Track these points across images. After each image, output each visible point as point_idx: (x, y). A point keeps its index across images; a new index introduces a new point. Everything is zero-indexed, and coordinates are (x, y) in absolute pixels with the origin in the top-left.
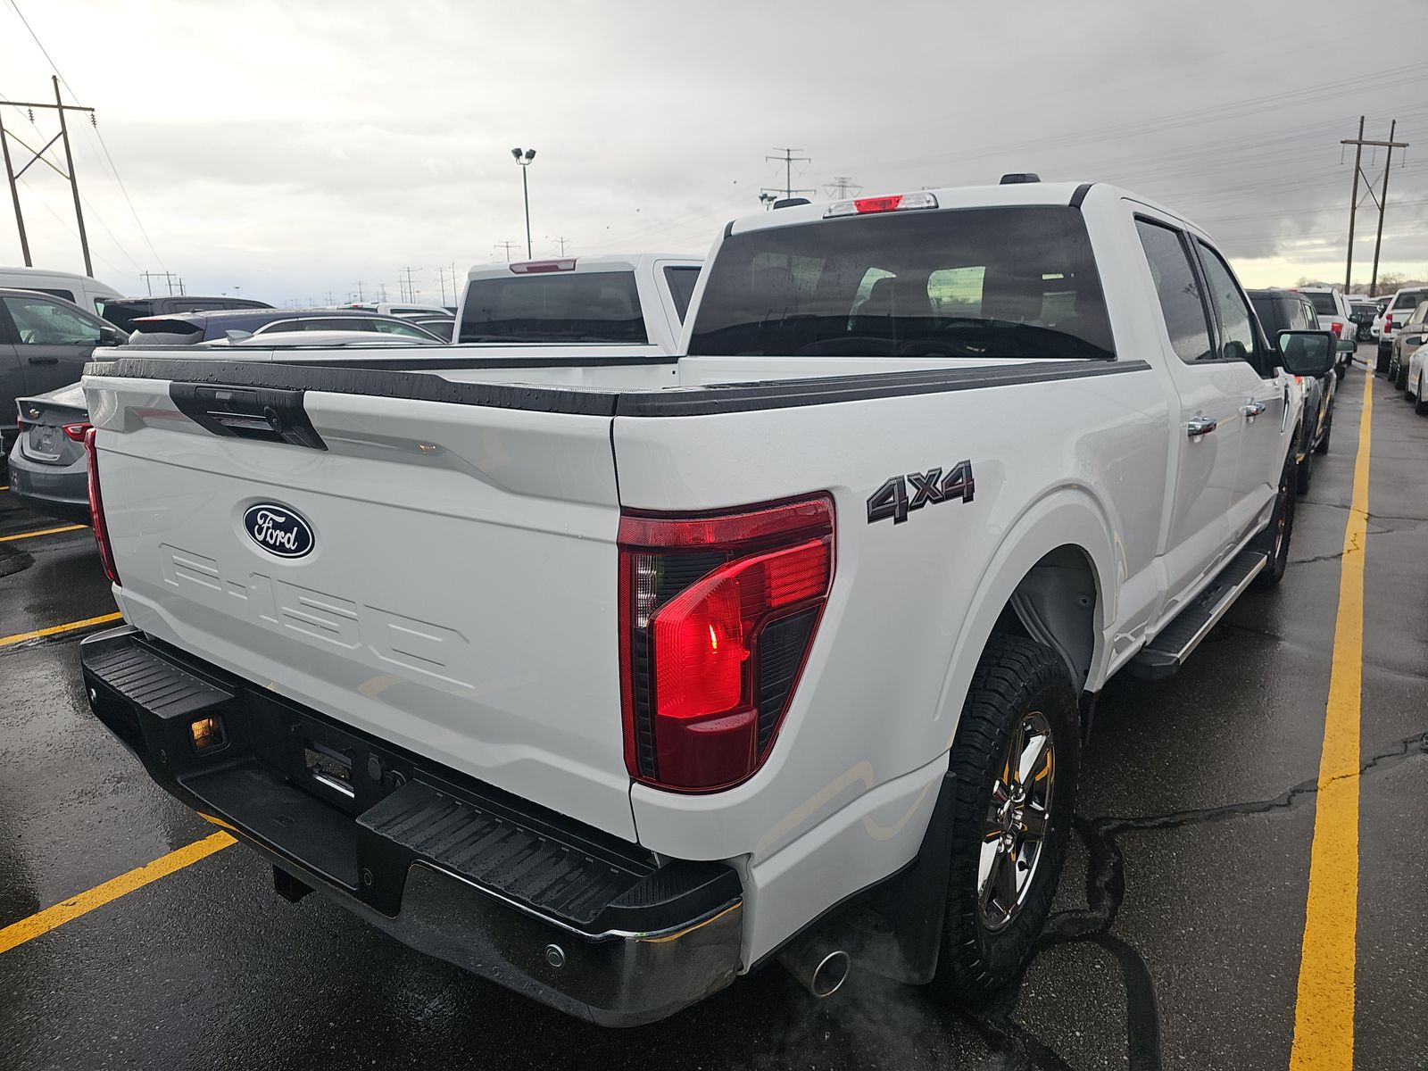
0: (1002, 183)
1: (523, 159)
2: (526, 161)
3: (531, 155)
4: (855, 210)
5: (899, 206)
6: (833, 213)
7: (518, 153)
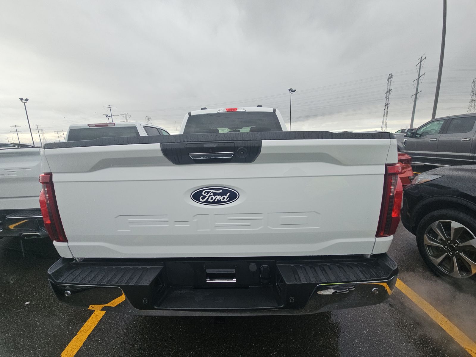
0: (257, 107)
1: (24, 101)
2: (25, 102)
3: (27, 100)
4: (226, 111)
5: (237, 110)
6: (220, 111)
7: (21, 99)
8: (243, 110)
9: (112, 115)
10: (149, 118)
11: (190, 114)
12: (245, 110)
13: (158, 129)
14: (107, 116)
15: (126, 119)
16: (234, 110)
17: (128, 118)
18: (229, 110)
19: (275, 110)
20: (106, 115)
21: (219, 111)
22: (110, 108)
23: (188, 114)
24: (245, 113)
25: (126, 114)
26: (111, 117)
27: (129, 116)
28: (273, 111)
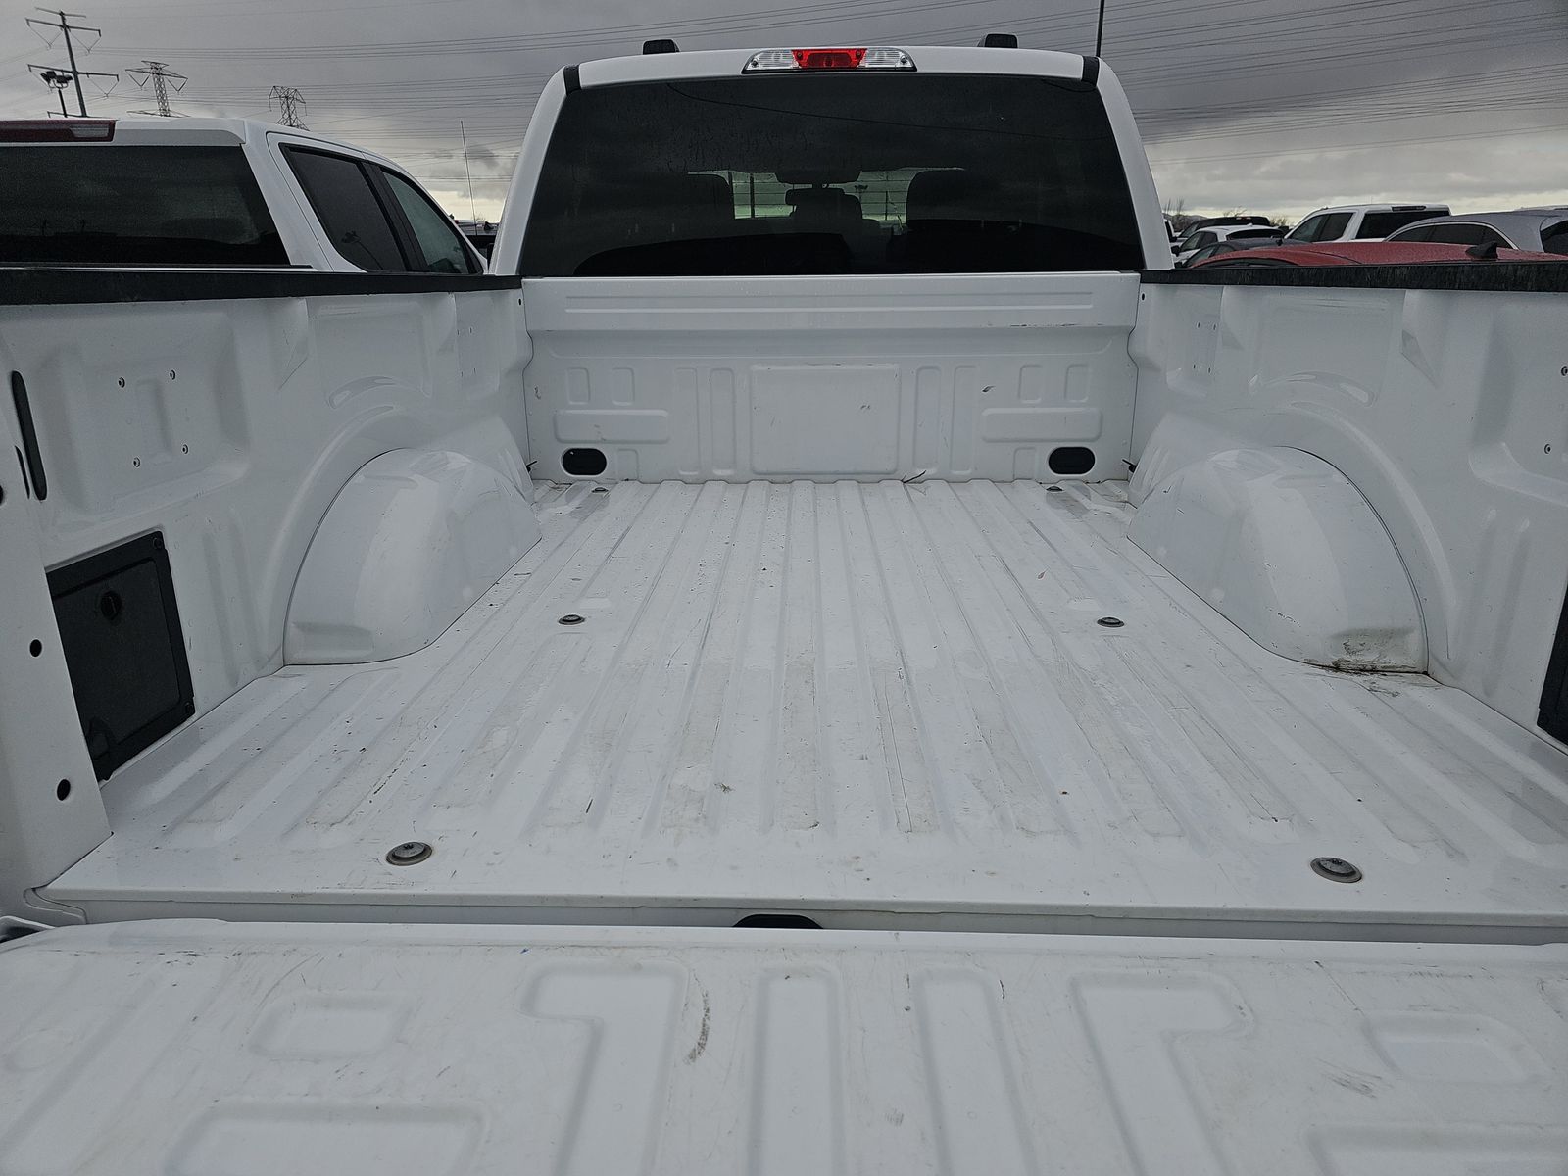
4: (794, 64)
5: (863, 64)
6: (759, 67)
8: (899, 65)
9: (75, 73)
10: (288, 98)
11: (572, 76)
12: (909, 64)
13: (366, 166)
14: (49, 76)
15: (162, 98)
16: (846, 60)
17: (170, 93)
18: (812, 60)
19: (1091, 69)
20: (44, 71)
21: (750, 67)
22: (65, 27)
23: (559, 77)
24: (907, 80)
25: (157, 71)
26: (72, 83)
27: (178, 83)
28: (1079, 76)
